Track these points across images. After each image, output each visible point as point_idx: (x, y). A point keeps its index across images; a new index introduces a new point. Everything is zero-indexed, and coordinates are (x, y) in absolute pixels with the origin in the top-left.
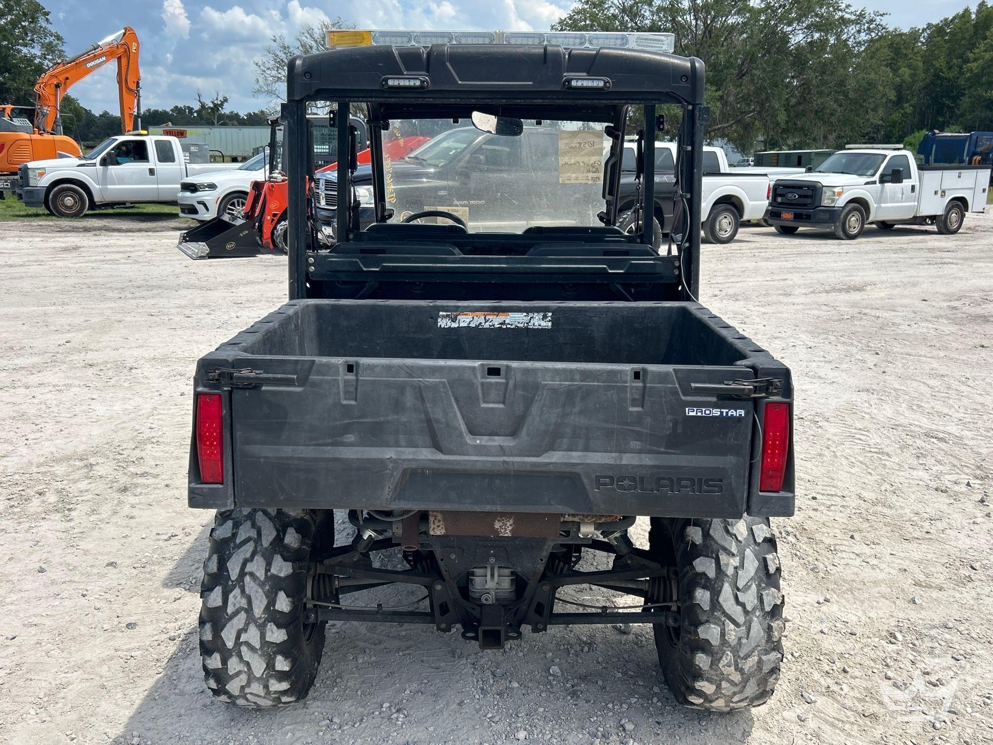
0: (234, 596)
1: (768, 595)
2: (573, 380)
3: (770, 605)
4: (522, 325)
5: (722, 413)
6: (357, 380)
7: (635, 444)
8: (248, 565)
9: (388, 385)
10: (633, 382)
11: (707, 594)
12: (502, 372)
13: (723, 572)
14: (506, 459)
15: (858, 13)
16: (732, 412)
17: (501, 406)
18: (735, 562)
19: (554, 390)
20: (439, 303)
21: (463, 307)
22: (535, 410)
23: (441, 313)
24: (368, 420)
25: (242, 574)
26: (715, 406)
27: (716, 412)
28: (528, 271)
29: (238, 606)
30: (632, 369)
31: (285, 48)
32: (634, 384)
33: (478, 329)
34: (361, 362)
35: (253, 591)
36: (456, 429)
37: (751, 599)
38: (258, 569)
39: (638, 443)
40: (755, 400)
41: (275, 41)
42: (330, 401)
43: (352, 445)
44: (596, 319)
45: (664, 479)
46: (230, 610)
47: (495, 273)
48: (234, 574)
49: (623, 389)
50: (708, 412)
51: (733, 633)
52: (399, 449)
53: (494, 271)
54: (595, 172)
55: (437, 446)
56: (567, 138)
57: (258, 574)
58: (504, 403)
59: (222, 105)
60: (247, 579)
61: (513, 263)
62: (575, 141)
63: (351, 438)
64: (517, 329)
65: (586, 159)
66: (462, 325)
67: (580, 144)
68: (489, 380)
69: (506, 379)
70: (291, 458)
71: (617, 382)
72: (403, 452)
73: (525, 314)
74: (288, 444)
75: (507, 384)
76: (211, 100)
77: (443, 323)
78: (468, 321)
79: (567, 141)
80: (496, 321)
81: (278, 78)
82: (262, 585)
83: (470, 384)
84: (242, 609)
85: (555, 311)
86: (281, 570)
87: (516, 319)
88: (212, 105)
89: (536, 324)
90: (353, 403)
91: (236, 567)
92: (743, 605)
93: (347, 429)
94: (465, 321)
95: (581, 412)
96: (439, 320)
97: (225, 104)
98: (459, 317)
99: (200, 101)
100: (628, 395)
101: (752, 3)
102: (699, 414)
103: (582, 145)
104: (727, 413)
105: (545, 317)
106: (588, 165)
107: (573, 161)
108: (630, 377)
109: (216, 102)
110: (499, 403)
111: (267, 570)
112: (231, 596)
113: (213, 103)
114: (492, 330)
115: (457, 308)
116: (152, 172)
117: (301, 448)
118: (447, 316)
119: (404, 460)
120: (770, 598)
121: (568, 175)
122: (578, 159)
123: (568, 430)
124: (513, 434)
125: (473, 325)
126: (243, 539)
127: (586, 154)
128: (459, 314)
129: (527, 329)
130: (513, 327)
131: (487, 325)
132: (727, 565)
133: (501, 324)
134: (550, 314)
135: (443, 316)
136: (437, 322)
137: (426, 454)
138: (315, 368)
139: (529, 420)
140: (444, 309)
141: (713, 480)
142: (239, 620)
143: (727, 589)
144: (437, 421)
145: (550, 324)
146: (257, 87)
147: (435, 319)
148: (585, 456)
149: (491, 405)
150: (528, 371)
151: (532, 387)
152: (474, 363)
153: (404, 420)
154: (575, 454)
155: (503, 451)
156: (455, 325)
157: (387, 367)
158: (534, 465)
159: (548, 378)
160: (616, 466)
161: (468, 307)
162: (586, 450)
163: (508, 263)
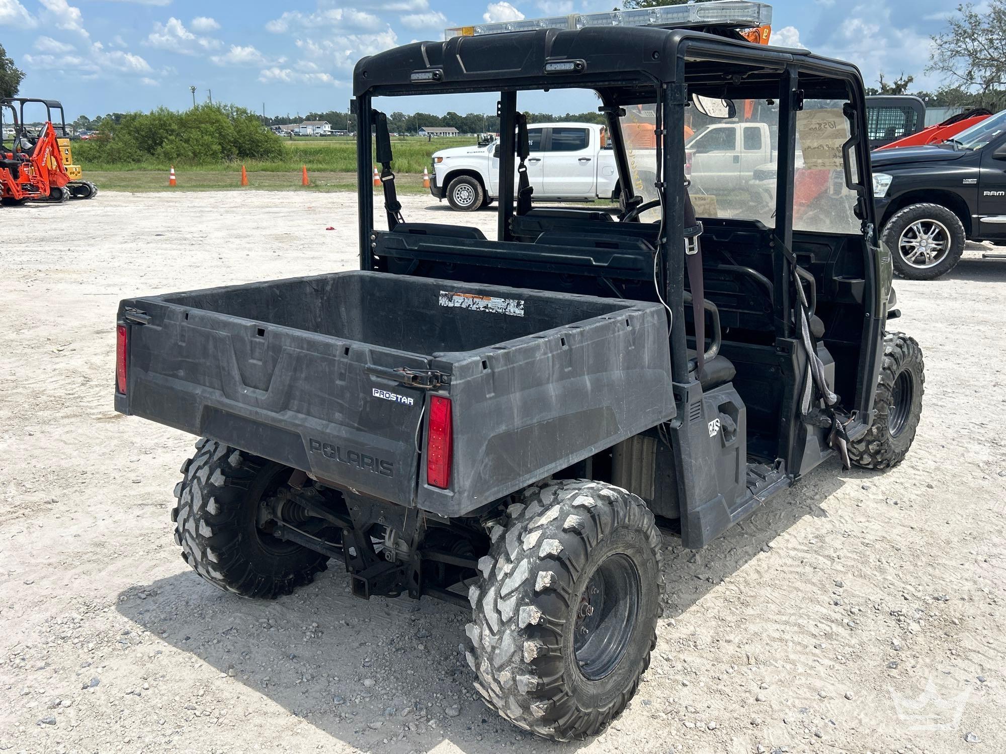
1: (524, 610)
2: (302, 348)
3: (524, 623)
4: (501, 311)
5: (397, 398)
6: (187, 326)
7: (338, 416)
9: (201, 333)
10: (343, 357)
11: (477, 592)
12: (266, 334)
13: (495, 574)
14: (258, 410)
16: (404, 400)
17: (261, 363)
18: (507, 568)
19: (290, 355)
20: (441, 282)
21: (457, 288)
22: (277, 370)
23: (442, 292)
24: (190, 360)
26: (394, 390)
27: (393, 397)
30: (344, 345)
31: (971, 17)
32: (342, 360)
33: (467, 310)
34: (191, 312)
36: (233, 378)
37: (508, 609)
39: (341, 415)
40: (423, 391)
41: (960, 10)
42: (173, 341)
43: (182, 378)
44: (560, 312)
45: (354, 453)
47: (499, 258)
49: (331, 363)
50: (387, 395)
51: (487, 638)
52: (204, 388)
53: (499, 255)
55: (224, 391)
56: (805, 119)
59: (905, 85)
61: (514, 249)
62: (814, 121)
63: (181, 373)
64: (497, 314)
65: (830, 142)
66: (457, 305)
67: (820, 125)
68: (258, 340)
69: (265, 340)
70: (151, 382)
71: (329, 355)
72: (206, 392)
73: (503, 300)
74: (152, 371)
75: (264, 344)
76: (895, 80)
77: (443, 302)
78: (460, 301)
79: (805, 122)
80: (481, 304)
81: (957, 52)
82: (202, 489)
83: (242, 340)
85: (529, 300)
86: (217, 481)
87: (496, 304)
88: (894, 87)
89: (512, 311)
90: (183, 344)
92: (499, 612)
93: (179, 365)
94: (459, 301)
95: (306, 379)
96: (440, 298)
97: (909, 85)
98: (455, 297)
99: (881, 82)
100: (336, 368)
102: (382, 396)
103: (822, 126)
104: (401, 399)
105: (518, 305)
106: (833, 149)
107: (816, 145)
108: (339, 352)
109: (899, 83)
110: (260, 360)
111: (209, 478)
113: (896, 83)
114: (477, 312)
116: (736, 159)
117: (158, 375)
118: (446, 295)
119: (205, 398)
120: (525, 615)
121: (814, 160)
122: (821, 142)
123: (298, 393)
124: (265, 389)
125: (464, 306)
127: (828, 137)
128: (454, 295)
129: (505, 315)
130: (494, 311)
131: (474, 308)
132: (501, 569)
133: (485, 307)
134: (523, 302)
135: (443, 294)
136: (438, 300)
137: (217, 395)
139: (274, 378)
140: (444, 288)
141: (387, 463)
143: (492, 593)
144: (224, 369)
145: (522, 312)
146: (931, 63)
147: (437, 296)
148: (306, 419)
149: (255, 362)
150: (277, 335)
151: (276, 349)
152: (249, 323)
153: (208, 364)
154: (301, 416)
155: (257, 403)
156: (451, 305)
157: (202, 318)
158: (273, 419)
159: (288, 344)
160: (323, 433)
161: (461, 288)
162: (308, 413)
163: (510, 249)
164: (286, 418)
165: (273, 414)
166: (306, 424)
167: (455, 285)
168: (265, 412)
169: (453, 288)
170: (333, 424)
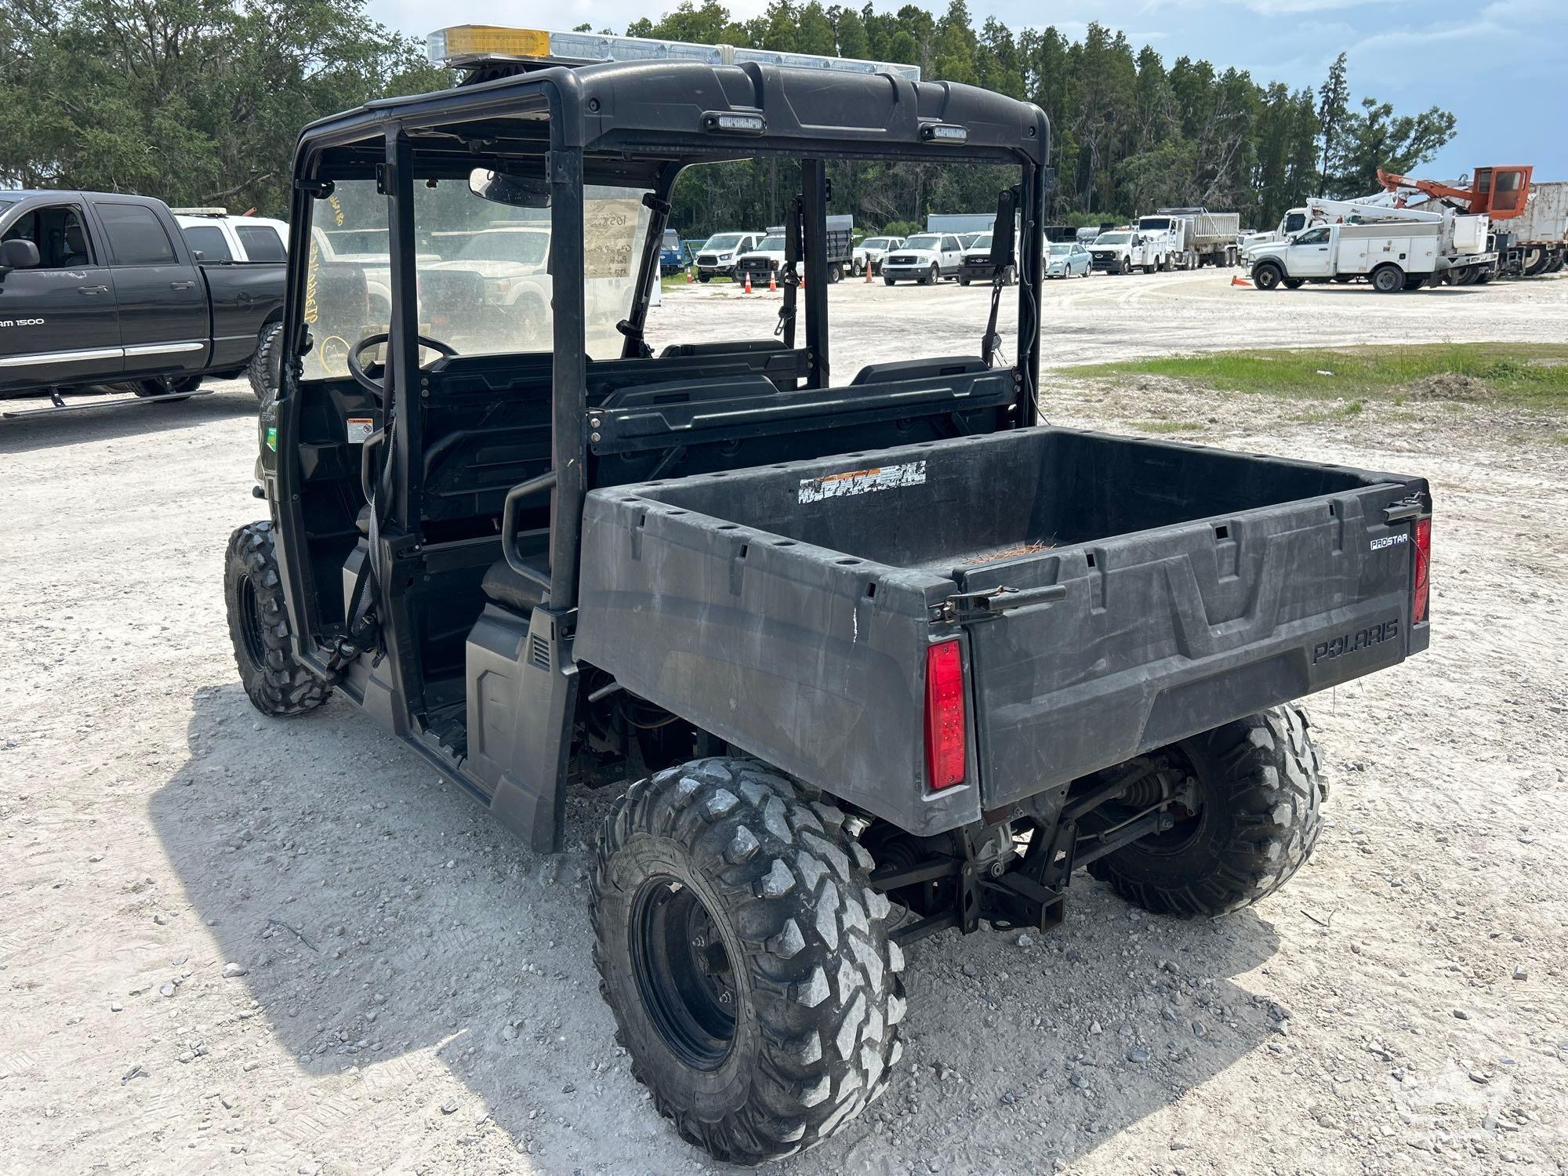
0: (846, 975)
2: (1291, 528)
4: (894, 484)
5: (1393, 541)
6: (1104, 576)
7: (1337, 597)
8: (845, 917)
9: (1135, 575)
10: (1330, 520)
12: (1229, 532)
14: (1246, 648)
15: (391, 37)
16: (1400, 539)
17: (1235, 578)
19: (1279, 546)
20: (800, 465)
21: (828, 468)
22: (1265, 577)
23: (803, 482)
24: (1118, 632)
25: (842, 935)
26: (1389, 534)
27: (1389, 541)
28: (872, 405)
29: (853, 987)
30: (1329, 502)
32: (1333, 522)
33: (845, 499)
34: (1106, 548)
35: (865, 955)
36: (1199, 621)
38: (858, 920)
39: (1340, 594)
40: (1410, 520)
42: (1081, 615)
43: (1104, 674)
45: (1361, 633)
46: (844, 998)
47: (836, 413)
48: (832, 940)
49: (1326, 531)
50: (1385, 543)
52: (1148, 665)
53: (834, 410)
54: (621, 262)
55: (1184, 651)
56: (589, 211)
57: (861, 927)
58: (1237, 573)
60: (852, 939)
61: (853, 397)
62: (600, 215)
63: (1103, 664)
64: (890, 490)
65: (611, 243)
66: (829, 494)
67: (606, 219)
68: (1220, 546)
69: (1235, 540)
70: (1049, 713)
71: (1323, 522)
72: (1154, 669)
73: (897, 468)
74: (1042, 694)
75: (1238, 547)
77: (806, 496)
78: (834, 487)
79: (589, 216)
80: (864, 482)
82: (868, 941)
83: (1209, 555)
84: (858, 990)
85: (932, 457)
86: (880, 910)
87: (887, 477)
89: (910, 479)
90: (1102, 611)
91: (831, 928)
93: (1097, 653)
94: (832, 488)
95: (1299, 568)
96: (800, 492)
98: (824, 484)
100: (1332, 536)
101: (239, 9)
102: (1379, 546)
104: (1396, 540)
105: (918, 468)
106: (613, 251)
110: (1231, 574)
111: (867, 916)
112: (840, 976)
114: (860, 496)
115: (820, 471)
117: (1055, 694)
118: (810, 484)
119: (1158, 679)
122: (600, 242)
123: (1290, 595)
124: (1246, 612)
125: (839, 493)
126: (815, 881)
127: (613, 236)
128: (823, 480)
129: (900, 488)
130: (885, 487)
131: (855, 491)
133: (872, 486)
134: (924, 463)
135: (806, 486)
136: (797, 496)
137: (1177, 665)
138: (1061, 568)
139: (1262, 588)
140: (806, 474)
141: (1391, 623)
142: (859, 1009)
144: (1185, 615)
145: (924, 477)
147: (794, 491)
148: (1304, 623)
149: (1226, 580)
150: (1256, 525)
151: (1260, 545)
152: (1204, 525)
153: (1152, 621)
154: (1296, 623)
155: (1243, 639)
156: (819, 497)
157: (1133, 549)
158: (1271, 648)
159: (1272, 531)
160: (1332, 628)
161: (833, 467)
162: (1303, 616)
163: (848, 398)
164: (1283, 637)
165: (1266, 642)
166: (1311, 629)
167: (822, 465)
168: (1255, 645)
169: (821, 469)
170: (1333, 612)
